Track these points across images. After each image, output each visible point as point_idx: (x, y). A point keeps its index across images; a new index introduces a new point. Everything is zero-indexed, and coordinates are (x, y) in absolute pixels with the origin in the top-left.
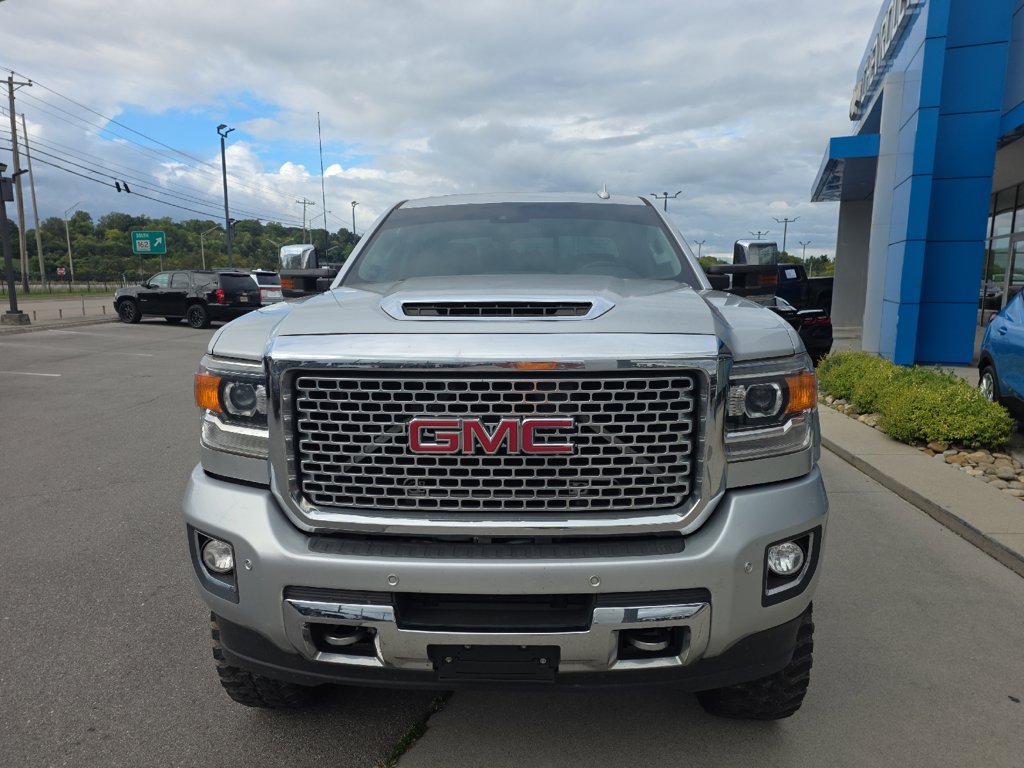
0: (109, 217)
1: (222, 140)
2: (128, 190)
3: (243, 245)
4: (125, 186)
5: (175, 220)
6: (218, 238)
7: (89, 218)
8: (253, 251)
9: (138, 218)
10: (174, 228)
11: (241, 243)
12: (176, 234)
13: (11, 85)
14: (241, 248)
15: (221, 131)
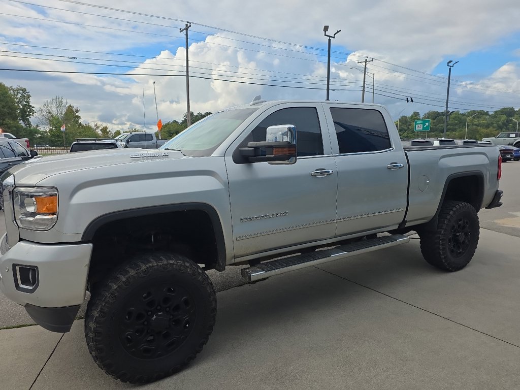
0: (428, 113)
1: (450, 69)
2: (412, 101)
3: (500, 123)
4: (412, 99)
5: (462, 112)
6: (485, 119)
7: (419, 115)
8: (506, 126)
9: (442, 112)
10: (460, 116)
11: (499, 121)
12: (461, 119)
13: (366, 63)
14: (498, 125)
15: (449, 64)
